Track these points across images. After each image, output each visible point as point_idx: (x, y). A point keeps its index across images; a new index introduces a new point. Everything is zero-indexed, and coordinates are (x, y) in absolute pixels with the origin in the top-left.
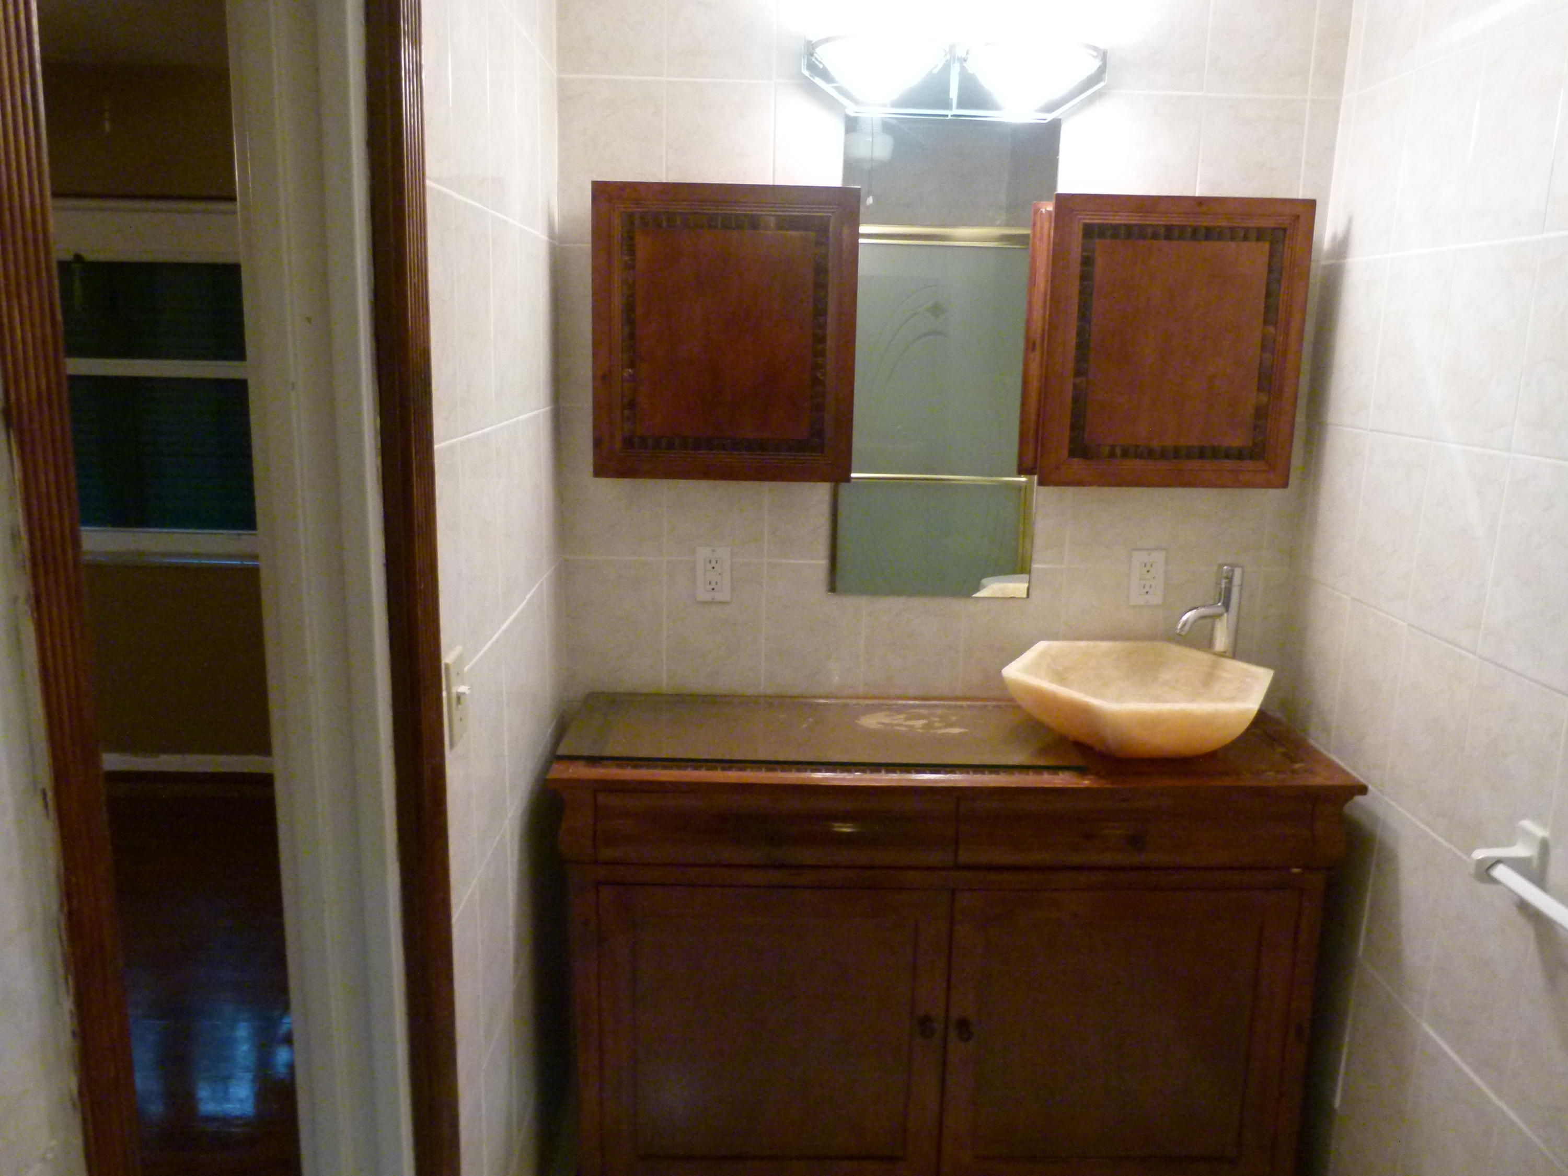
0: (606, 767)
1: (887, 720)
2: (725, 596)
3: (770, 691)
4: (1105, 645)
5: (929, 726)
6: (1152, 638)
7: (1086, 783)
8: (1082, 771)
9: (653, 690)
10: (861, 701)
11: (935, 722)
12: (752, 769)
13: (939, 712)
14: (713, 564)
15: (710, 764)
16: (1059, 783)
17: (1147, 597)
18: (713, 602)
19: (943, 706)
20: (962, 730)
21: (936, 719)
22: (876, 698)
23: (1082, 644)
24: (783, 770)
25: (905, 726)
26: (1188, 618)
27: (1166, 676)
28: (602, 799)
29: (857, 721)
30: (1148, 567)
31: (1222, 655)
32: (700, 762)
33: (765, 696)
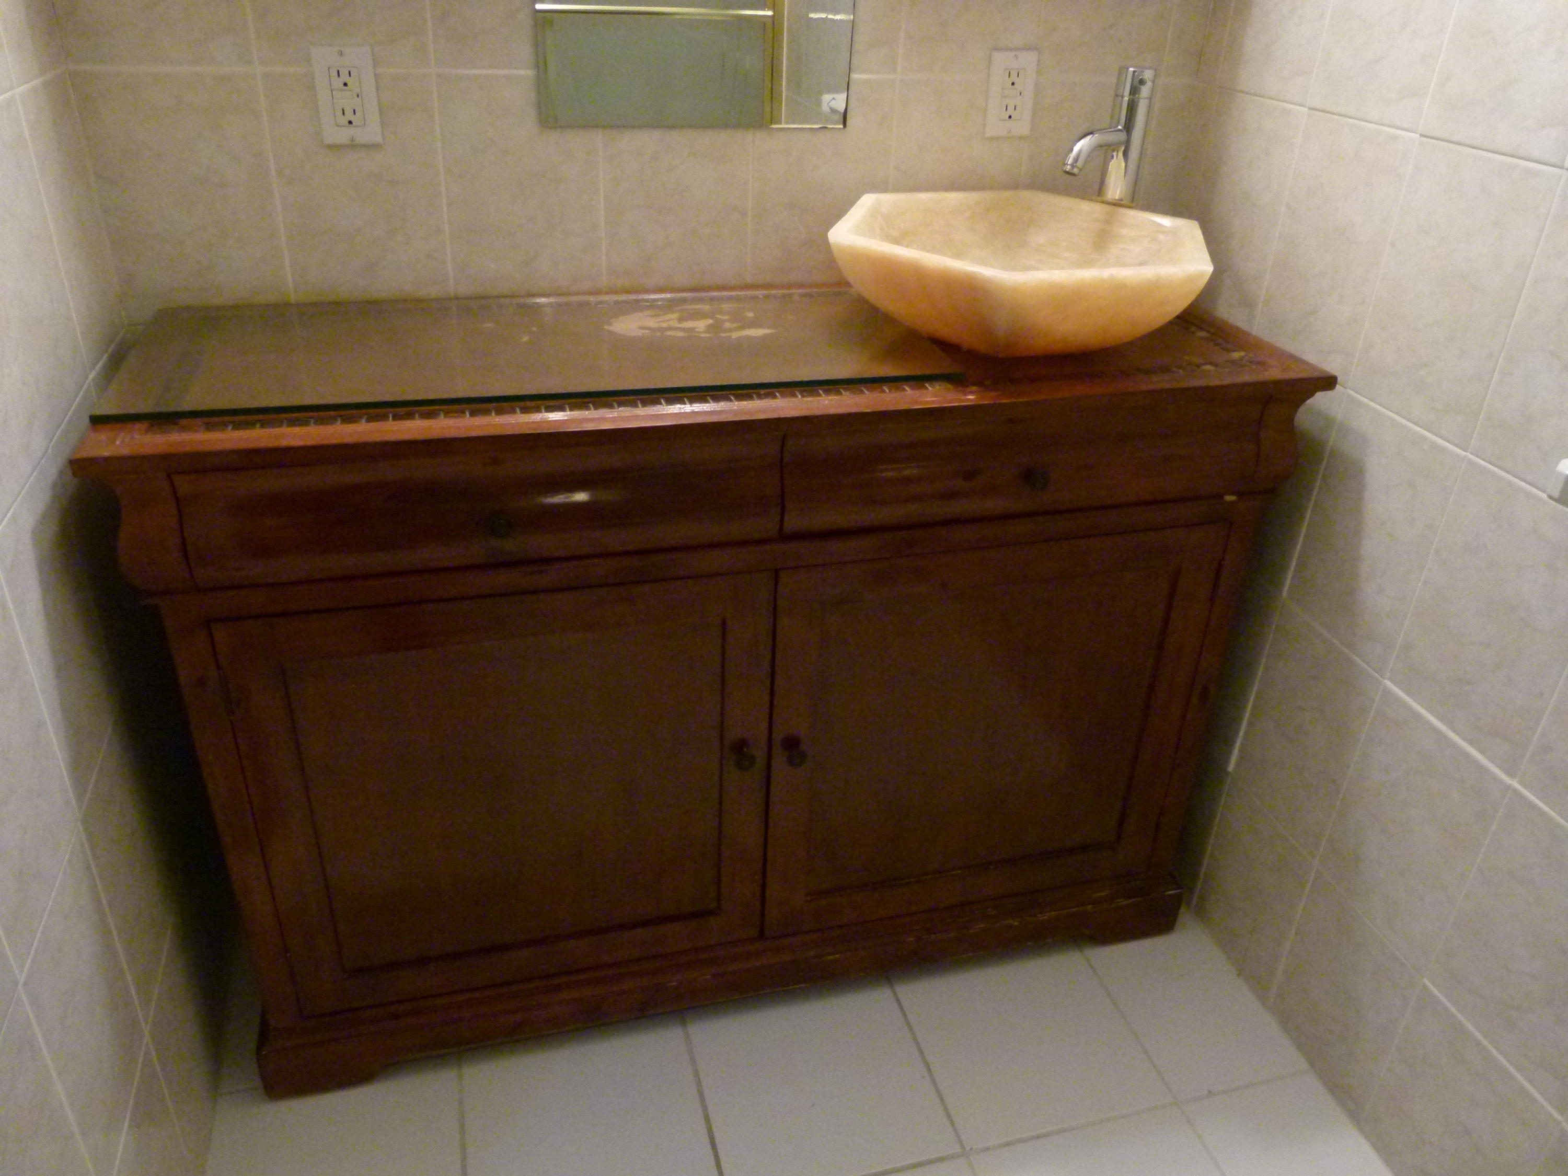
0: (184, 429)
1: (652, 323)
2: (371, 132)
3: (465, 289)
4: (954, 197)
5: (716, 328)
6: (1015, 186)
7: (971, 398)
8: (957, 380)
9: (272, 298)
10: (606, 298)
11: (724, 321)
12: (447, 413)
13: (726, 306)
14: (345, 77)
15: (371, 411)
16: (933, 402)
17: (1009, 124)
18: (353, 146)
19: (730, 299)
20: (767, 331)
21: (726, 317)
22: (628, 292)
23: (923, 196)
24: (499, 412)
25: (684, 330)
26: (1080, 152)
27: (1038, 238)
28: (184, 484)
29: (606, 327)
30: (1014, 77)
31: (1117, 204)
32: (352, 409)
33: (457, 298)
